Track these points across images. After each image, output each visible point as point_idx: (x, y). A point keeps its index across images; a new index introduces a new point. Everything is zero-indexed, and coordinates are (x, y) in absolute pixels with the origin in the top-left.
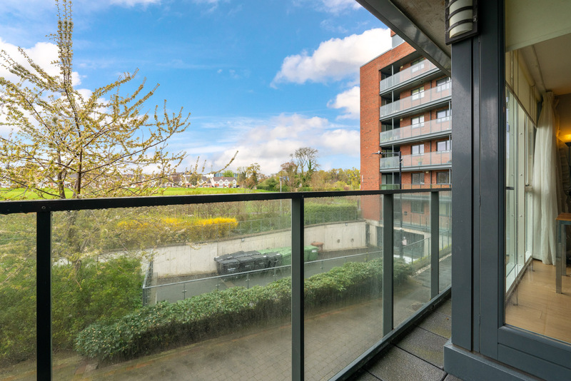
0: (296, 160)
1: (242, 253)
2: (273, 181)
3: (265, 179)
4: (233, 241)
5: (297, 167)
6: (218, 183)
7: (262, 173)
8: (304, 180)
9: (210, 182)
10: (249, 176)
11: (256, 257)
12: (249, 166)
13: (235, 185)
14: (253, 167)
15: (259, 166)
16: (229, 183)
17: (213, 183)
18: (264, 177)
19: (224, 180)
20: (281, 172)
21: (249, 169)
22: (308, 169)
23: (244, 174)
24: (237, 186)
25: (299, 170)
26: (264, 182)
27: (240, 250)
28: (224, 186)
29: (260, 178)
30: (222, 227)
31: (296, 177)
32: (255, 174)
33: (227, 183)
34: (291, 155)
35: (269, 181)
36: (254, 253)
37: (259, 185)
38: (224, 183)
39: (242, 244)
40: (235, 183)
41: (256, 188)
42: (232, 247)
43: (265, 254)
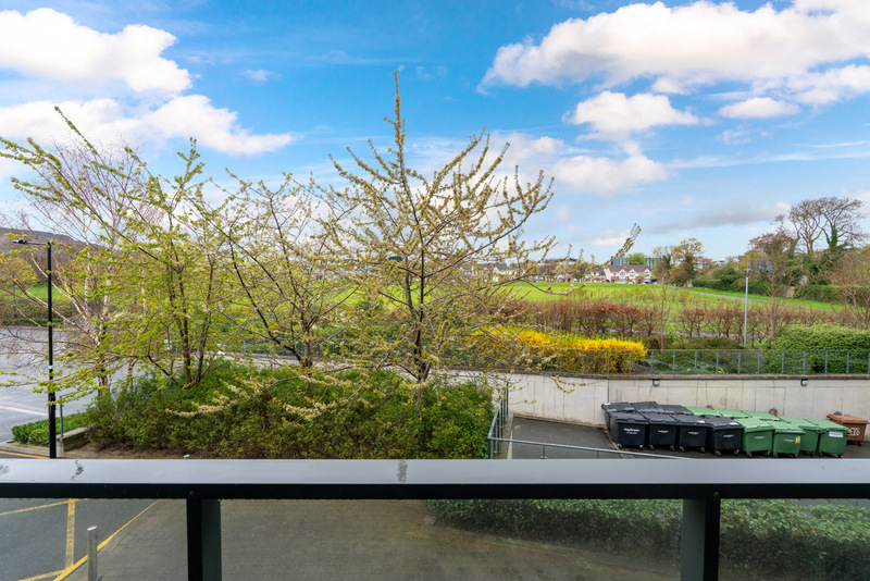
0: (791, 228)
1: (653, 405)
2: (731, 272)
3: (711, 267)
4: (637, 382)
5: (794, 243)
6: (618, 275)
7: (705, 256)
8: (815, 269)
9: (603, 274)
10: (677, 263)
11: (684, 419)
12: (678, 244)
13: (648, 279)
14: (685, 247)
15: (699, 244)
16: (637, 275)
17: (609, 275)
18: (708, 264)
19: (628, 271)
20: (751, 253)
21: (677, 250)
22: (826, 246)
23: (668, 261)
24: (653, 281)
25: (802, 248)
26: (710, 274)
27: (651, 400)
28: (628, 279)
29: (701, 267)
30: (616, 357)
31: (790, 264)
32: (689, 259)
33: (634, 275)
34: (780, 218)
35: (720, 272)
36: (680, 410)
37: (699, 278)
38: (627, 275)
39: (655, 389)
40: (648, 275)
41: (690, 285)
42: (635, 392)
43: (703, 416)
